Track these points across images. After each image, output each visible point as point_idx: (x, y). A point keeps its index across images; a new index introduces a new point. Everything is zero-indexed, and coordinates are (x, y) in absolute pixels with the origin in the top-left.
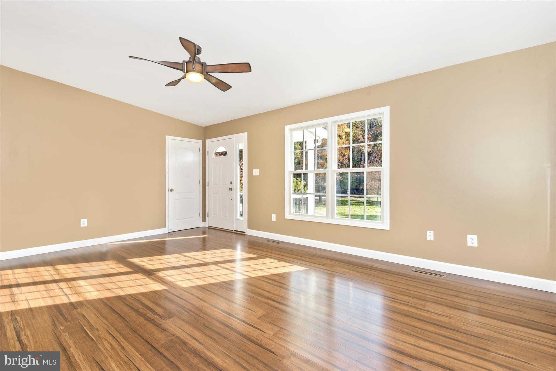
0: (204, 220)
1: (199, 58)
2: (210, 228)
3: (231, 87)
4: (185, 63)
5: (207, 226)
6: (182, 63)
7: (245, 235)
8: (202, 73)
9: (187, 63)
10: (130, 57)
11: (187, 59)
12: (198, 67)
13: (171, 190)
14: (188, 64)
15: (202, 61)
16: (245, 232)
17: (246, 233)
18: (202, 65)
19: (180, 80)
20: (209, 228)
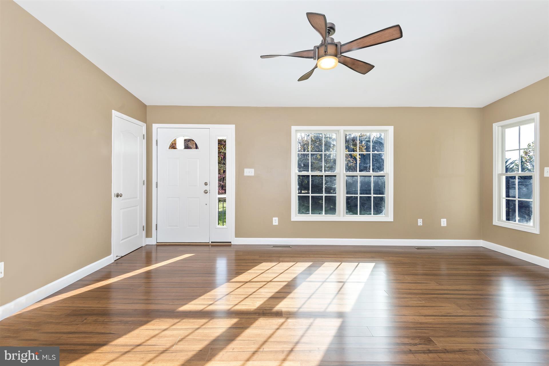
0: (149, 234)
1: (333, 39)
2: (159, 245)
3: (373, 67)
4: (317, 49)
5: (155, 243)
6: (313, 50)
7: (231, 245)
8: (336, 56)
9: (318, 48)
10: (262, 57)
11: (318, 43)
12: (331, 49)
13: (118, 196)
14: (320, 49)
15: (336, 41)
16: (230, 242)
17: (232, 243)
18: (336, 45)
19: (314, 69)
20: (157, 245)
